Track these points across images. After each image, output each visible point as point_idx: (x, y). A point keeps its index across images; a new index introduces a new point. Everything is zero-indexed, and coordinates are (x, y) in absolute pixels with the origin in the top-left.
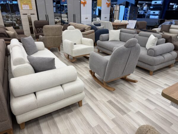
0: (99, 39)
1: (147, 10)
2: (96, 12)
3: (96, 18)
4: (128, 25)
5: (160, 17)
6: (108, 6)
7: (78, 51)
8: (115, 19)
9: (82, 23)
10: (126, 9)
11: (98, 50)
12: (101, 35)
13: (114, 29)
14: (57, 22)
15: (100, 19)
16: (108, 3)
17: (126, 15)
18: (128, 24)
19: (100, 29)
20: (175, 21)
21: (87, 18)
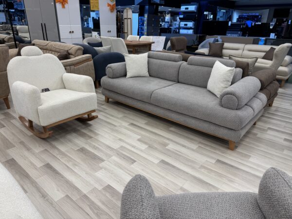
0: (106, 75)
2: (88, 24)
3: (91, 33)
4: (152, 44)
6: (112, 10)
8: (126, 35)
9: (62, 41)
10: (141, 19)
11: (106, 97)
12: (109, 65)
13: (130, 52)
14: (5, 39)
15: (99, 34)
16: (112, 4)
17: (141, 28)
18: (154, 43)
19: (102, 52)
20: (221, 38)
21: (73, 32)
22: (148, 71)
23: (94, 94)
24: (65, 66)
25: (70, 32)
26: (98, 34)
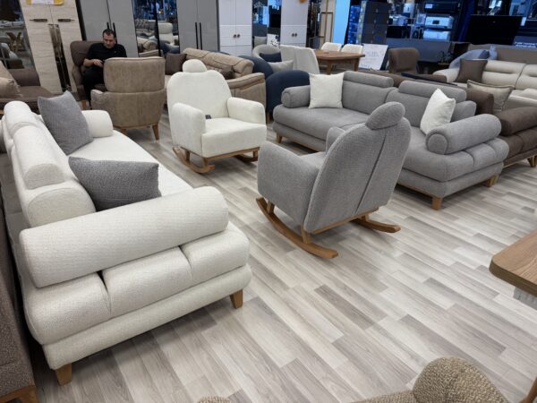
0: (280, 103)
1: (415, 14)
2: (261, 17)
3: (266, 36)
4: (362, 58)
5: (453, 37)
7: (219, 139)
8: (321, 40)
9: (222, 50)
10: (355, 10)
11: (278, 134)
12: (287, 89)
13: (323, 70)
14: (145, 46)
15: (278, 39)
17: (353, 27)
18: (364, 56)
19: (280, 69)
20: (496, 50)
21: (239, 36)
22: (342, 100)
23: (264, 126)
24: (232, 88)
25: (235, 36)
26: (276, 38)
